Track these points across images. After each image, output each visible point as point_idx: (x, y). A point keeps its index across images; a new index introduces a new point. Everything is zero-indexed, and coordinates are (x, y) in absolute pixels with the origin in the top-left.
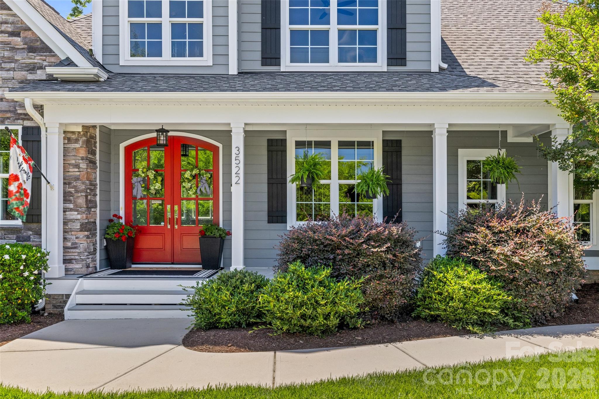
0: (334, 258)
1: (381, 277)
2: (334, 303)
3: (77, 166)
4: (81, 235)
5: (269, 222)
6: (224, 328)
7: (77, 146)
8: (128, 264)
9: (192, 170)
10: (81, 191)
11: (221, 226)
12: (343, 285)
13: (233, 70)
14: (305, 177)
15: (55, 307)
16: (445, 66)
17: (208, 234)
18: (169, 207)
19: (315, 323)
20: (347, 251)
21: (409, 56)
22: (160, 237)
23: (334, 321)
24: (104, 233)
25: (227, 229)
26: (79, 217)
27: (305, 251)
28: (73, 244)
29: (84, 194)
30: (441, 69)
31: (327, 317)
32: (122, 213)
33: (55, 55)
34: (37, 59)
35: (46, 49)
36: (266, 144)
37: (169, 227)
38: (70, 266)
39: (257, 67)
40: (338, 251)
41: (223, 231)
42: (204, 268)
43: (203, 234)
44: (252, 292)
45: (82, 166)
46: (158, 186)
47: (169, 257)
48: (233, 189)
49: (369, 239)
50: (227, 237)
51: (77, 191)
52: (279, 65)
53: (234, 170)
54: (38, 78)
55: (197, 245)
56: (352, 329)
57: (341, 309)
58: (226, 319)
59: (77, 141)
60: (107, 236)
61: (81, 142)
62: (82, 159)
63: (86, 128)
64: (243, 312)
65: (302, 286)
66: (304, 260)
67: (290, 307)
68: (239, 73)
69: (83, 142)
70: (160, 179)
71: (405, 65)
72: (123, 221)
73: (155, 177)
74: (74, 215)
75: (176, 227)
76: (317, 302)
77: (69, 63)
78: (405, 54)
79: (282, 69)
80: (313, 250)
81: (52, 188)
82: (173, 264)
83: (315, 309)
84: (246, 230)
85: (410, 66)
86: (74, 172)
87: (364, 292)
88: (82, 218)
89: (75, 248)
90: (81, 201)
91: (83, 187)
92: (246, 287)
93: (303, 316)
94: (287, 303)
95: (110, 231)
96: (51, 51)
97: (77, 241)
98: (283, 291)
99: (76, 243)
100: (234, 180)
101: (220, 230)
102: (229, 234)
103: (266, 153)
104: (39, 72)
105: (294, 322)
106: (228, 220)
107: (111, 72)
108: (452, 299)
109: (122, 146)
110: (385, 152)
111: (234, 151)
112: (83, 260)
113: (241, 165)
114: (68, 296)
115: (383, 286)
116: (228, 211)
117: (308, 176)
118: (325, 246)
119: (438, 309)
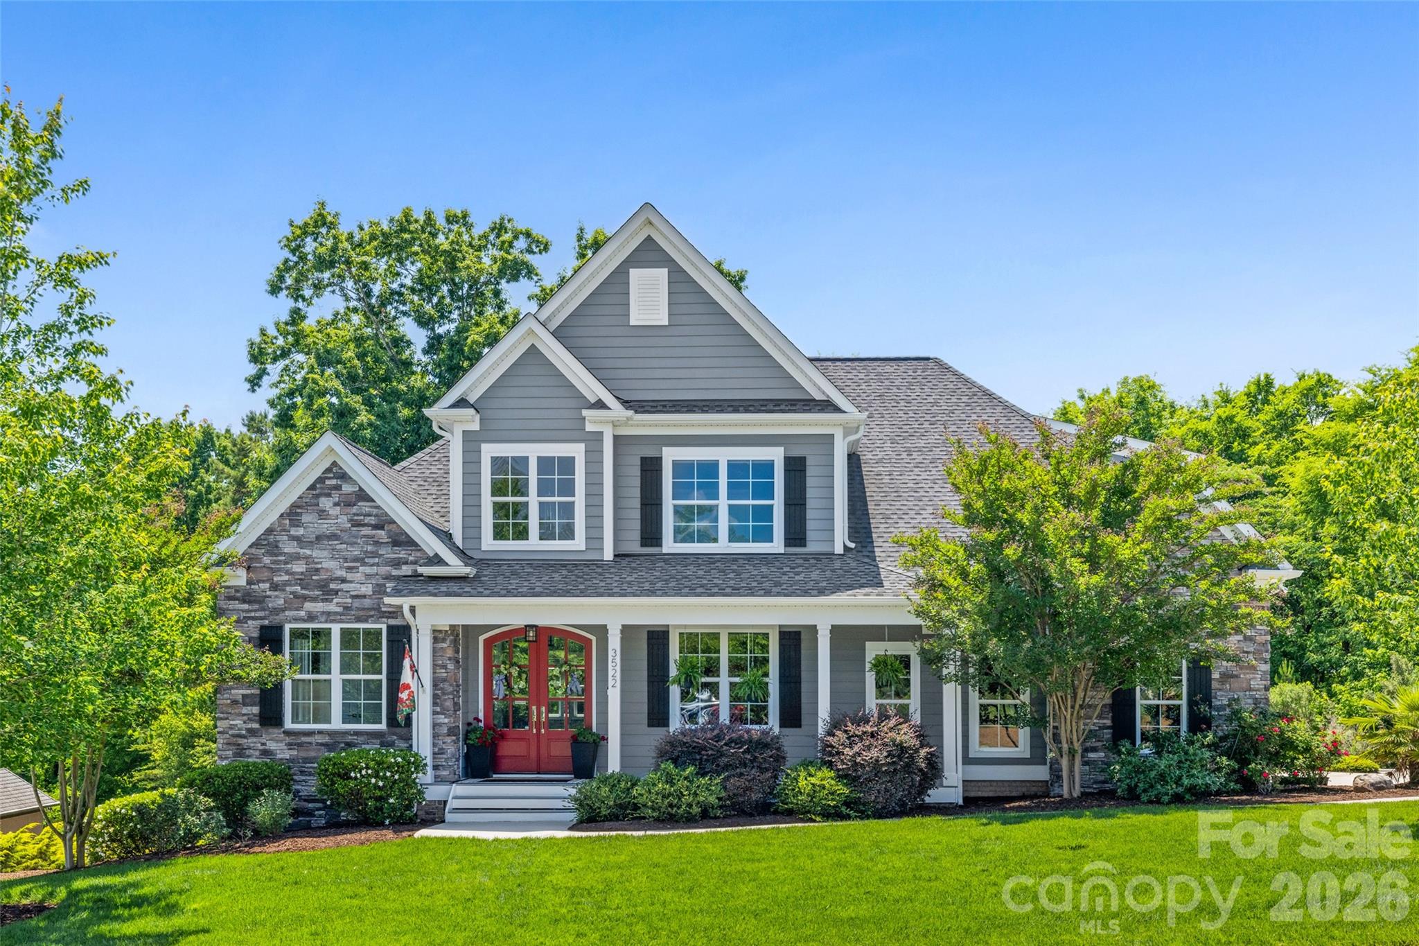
0: (701, 759)
1: (741, 774)
2: (696, 794)
3: (444, 667)
4: (449, 739)
5: (650, 725)
6: (604, 821)
7: (444, 645)
8: (491, 774)
9: (561, 667)
10: (448, 694)
11: (594, 730)
12: (704, 781)
13: (608, 555)
14: (683, 680)
15: (427, 813)
16: (852, 545)
17: (581, 739)
18: (534, 708)
19: (681, 811)
20: (710, 752)
21: (810, 535)
22: (523, 744)
23: (696, 810)
24: (466, 738)
25: (602, 733)
26: (446, 720)
27: (676, 753)
28: (440, 749)
29: (451, 697)
30: (846, 548)
31: (690, 805)
32: (481, 716)
33: (421, 550)
34: (402, 554)
35: (410, 543)
36: (645, 636)
37: (534, 731)
38: (439, 773)
39: (635, 547)
40: (703, 752)
41: (598, 735)
42: (577, 777)
43: (575, 739)
44: (628, 789)
45: (449, 666)
46: (522, 684)
47: (534, 765)
48: (610, 692)
49: (731, 740)
50: (602, 742)
51: (444, 694)
52: (661, 546)
53: (611, 673)
54: (403, 574)
55: (569, 753)
56: (712, 818)
57: (702, 799)
58: (604, 812)
59: (444, 640)
60: (468, 742)
61: (448, 642)
62: (450, 659)
63: (453, 627)
64: (621, 806)
65: (670, 781)
66: (675, 761)
67: (660, 797)
68: (615, 556)
69: (451, 642)
70: (524, 676)
71: (805, 546)
72: (482, 724)
73: (520, 676)
74: (442, 719)
75: (543, 731)
76: (681, 793)
77: (437, 560)
78: (805, 533)
79: (664, 551)
80: (682, 752)
81: (424, 691)
82: (539, 773)
83: (680, 799)
84: (623, 735)
85: (812, 547)
86: (442, 673)
87: (725, 788)
88: (450, 722)
89: (442, 754)
90: (449, 704)
91: (451, 689)
92: (623, 785)
93: (671, 805)
94: (657, 794)
95: (472, 736)
96: (417, 545)
97: (444, 746)
98: (654, 785)
99: (442, 749)
100: (611, 683)
101: (594, 734)
102: (605, 739)
103: (645, 646)
104: (404, 567)
105: (663, 810)
106: (604, 722)
107: (472, 558)
108: (801, 793)
109: (481, 639)
110: (782, 646)
111: (611, 653)
112: (450, 766)
113: (618, 668)
114: (445, 802)
115: (742, 782)
116: (604, 713)
117: (686, 679)
118: (694, 748)
119: (792, 803)
